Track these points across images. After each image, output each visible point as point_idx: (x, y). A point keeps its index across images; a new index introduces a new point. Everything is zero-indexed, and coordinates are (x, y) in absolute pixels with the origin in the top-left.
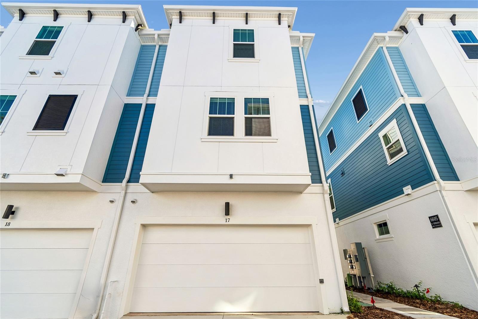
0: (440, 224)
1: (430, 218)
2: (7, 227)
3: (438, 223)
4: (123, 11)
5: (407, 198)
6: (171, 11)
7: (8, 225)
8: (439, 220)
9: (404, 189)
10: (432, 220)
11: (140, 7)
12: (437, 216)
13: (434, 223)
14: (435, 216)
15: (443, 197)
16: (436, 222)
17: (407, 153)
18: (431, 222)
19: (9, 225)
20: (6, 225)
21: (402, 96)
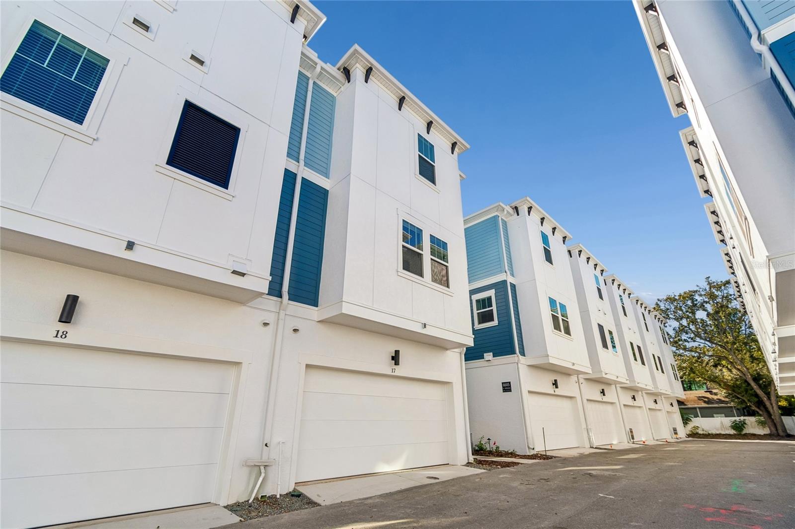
0: (511, 389)
1: (503, 383)
2: (59, 340)
3: (509, 388)
4: (299, 4)
5: (486, 364)
6: (360, 57)
7: (61, 337)
8: (510, 386)
9: (485, 354)
10: (505, 385)
11: (325, 20)
12: (510, 383)
13: (505, 388)
14: (508, 383)
15: (518, 368)
16: (507, 388)
17: (497, 324)
18: (503, 387)
19: (66, 337)
20: (56, 336)
21: (506, 272)
